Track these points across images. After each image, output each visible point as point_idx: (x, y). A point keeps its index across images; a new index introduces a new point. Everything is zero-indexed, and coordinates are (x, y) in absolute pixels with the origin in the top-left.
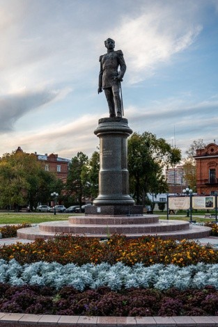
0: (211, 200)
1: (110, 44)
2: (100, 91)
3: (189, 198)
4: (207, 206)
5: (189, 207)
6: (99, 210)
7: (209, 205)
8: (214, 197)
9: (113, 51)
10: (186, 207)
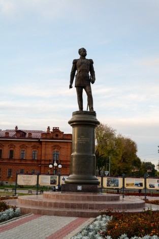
0: (55, 179)
1: (83, 52)
2: (71, 87)
3: (36, 176)
4: (51, 184)
5: (36, 183)
6: (79, 188)
7: (53, 182)
8: (58, 177)
9: (85, 58)
10: (34, 183)
